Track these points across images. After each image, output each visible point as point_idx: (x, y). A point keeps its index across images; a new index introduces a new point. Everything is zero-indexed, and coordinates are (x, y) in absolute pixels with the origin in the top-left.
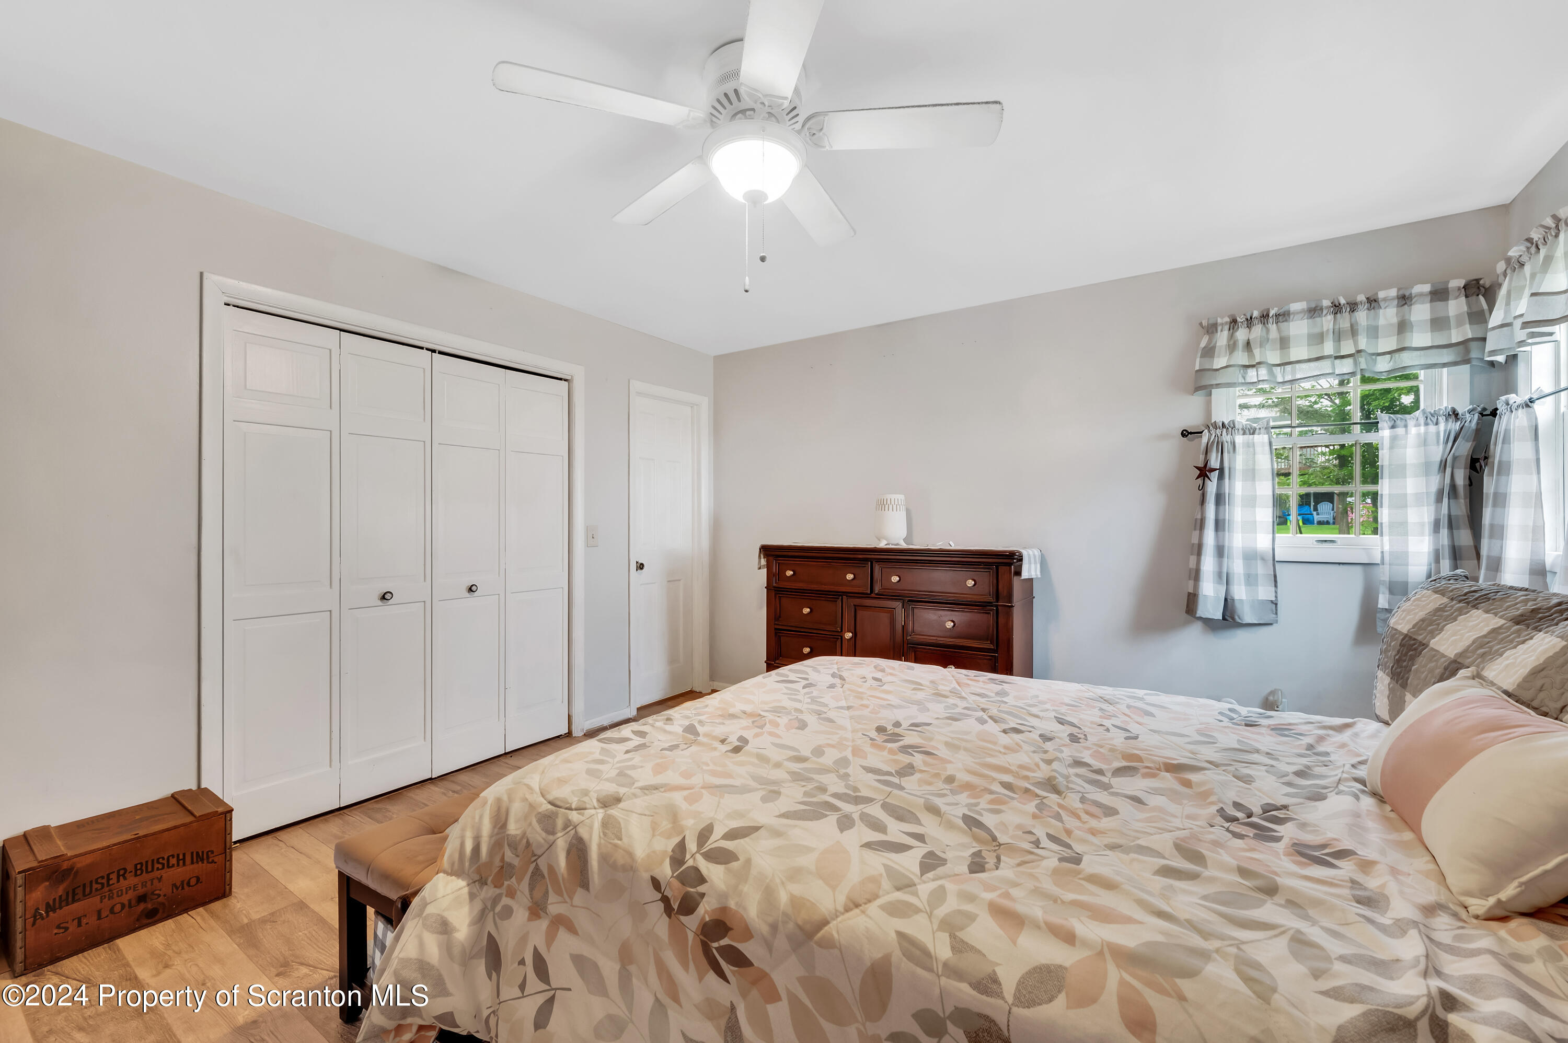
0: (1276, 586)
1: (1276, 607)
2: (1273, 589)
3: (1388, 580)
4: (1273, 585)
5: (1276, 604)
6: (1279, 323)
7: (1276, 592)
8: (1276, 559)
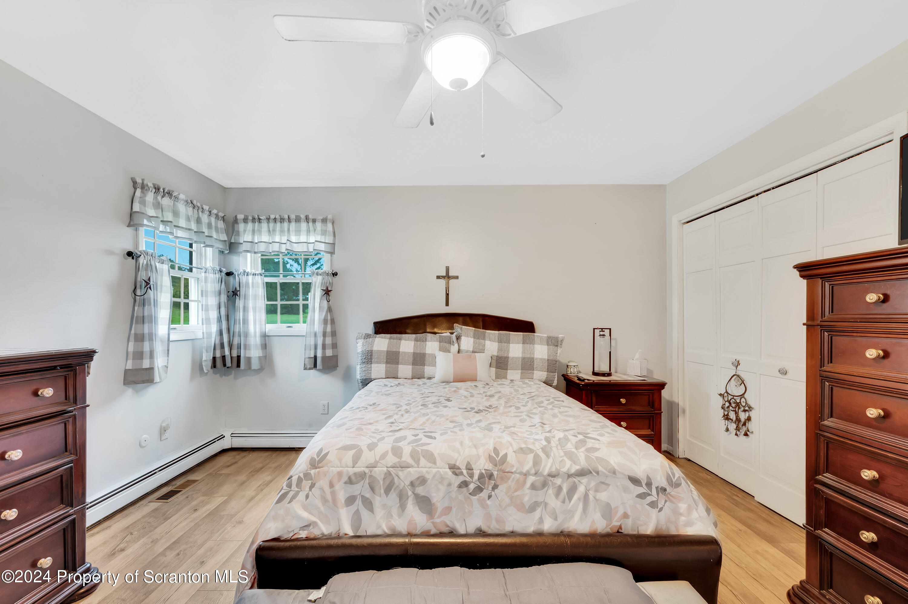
0: (168, 356)
1: (167, 369)
2: (166, 358)
3: (206, 346)
4: (167, 356)
5: (167, 367)
6: (175, 202)
7: (168, 360)
8: (171, 340)
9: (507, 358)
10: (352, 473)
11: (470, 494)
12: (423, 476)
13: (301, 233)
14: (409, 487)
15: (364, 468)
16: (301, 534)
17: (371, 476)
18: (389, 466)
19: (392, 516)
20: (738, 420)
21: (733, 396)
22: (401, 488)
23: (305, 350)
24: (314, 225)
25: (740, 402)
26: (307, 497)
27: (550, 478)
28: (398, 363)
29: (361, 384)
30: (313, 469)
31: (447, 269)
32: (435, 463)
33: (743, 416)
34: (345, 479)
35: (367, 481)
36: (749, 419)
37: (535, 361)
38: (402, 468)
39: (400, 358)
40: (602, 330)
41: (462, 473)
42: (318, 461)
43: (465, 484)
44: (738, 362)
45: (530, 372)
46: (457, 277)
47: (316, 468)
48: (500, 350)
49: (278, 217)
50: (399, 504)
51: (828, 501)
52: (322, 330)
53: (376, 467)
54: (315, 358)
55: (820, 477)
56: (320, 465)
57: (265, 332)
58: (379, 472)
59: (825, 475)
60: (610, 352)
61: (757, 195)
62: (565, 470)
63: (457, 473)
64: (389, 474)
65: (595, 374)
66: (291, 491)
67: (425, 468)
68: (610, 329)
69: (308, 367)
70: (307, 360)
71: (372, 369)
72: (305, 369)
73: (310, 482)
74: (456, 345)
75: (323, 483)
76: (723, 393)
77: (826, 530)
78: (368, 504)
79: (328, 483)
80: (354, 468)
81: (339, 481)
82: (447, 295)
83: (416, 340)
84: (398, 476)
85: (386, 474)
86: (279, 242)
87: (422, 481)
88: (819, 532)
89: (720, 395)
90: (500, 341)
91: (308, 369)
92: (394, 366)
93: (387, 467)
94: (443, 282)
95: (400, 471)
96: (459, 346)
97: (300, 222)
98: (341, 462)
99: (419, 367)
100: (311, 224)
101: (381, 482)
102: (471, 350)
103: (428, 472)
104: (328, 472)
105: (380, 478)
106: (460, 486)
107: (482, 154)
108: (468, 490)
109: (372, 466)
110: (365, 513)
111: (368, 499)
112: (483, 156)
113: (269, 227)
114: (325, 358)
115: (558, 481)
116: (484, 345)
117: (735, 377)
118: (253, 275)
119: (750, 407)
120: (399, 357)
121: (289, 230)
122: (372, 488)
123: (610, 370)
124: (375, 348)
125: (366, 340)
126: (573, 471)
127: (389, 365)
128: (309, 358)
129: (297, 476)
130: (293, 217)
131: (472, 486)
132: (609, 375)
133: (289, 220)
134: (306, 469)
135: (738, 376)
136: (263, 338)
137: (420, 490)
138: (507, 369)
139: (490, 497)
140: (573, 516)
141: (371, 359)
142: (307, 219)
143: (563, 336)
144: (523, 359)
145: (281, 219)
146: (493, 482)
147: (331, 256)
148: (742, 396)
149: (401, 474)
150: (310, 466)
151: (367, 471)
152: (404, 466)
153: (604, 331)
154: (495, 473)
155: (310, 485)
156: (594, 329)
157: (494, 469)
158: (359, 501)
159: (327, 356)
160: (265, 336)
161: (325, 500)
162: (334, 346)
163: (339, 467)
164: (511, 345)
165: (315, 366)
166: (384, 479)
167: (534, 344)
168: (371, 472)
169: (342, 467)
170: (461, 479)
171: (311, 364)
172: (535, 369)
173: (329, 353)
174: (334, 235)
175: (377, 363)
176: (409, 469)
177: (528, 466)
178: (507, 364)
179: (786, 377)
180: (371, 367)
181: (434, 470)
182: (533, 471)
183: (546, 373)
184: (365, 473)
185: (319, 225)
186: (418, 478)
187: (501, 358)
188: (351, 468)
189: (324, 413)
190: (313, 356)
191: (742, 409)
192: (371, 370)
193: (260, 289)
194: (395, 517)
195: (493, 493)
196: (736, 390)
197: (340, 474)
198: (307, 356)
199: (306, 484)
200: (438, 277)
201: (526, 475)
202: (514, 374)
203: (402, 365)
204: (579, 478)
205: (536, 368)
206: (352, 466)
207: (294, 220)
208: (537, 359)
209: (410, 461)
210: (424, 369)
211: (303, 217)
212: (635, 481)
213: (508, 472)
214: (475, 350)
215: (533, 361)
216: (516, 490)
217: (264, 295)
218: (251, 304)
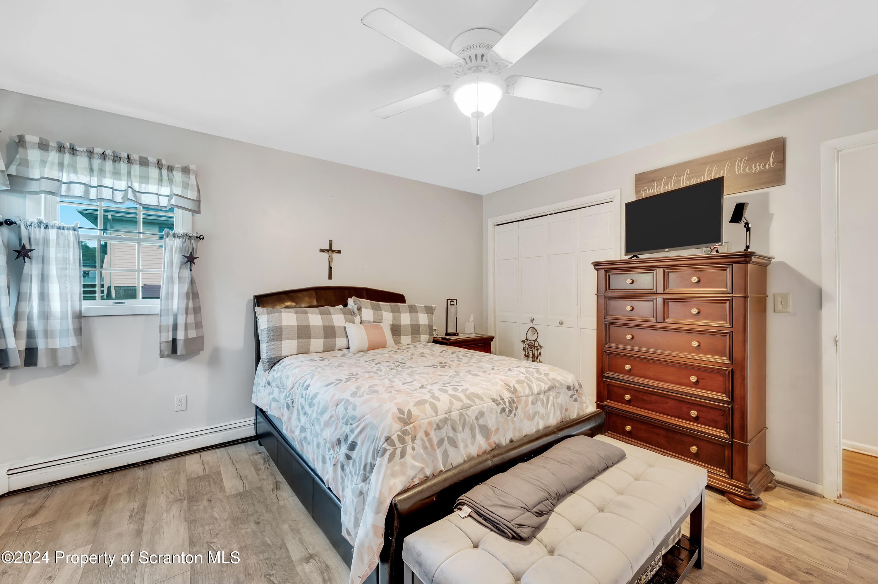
9: (400, 326)
10: (438, 420)
11: (507, 416)
12: (481, 411)
13: (150, 180)
14: (475, 421)
15: (444, 414)
16: (415, 482)
17: (451, 419)
18: (459, 409)
19: (468, 446)
20: (534, 356)
21: (531, 341)
22: (471, 423)
23: (160, 332)
24: (170, 173)
25: (534, 344)
26: (413, 449)
27: (538, 396)
28: (310, 337)
29: (267, 364)
30: (407, 425)
31: (331, 243)
32: (484, 400)
33: (536, 353)
34: (435, 426)
35: (449, 424)
36: (540, 354)
37: (420, 327)
38: (467, 408)
39: (312, 332)
40: (452, 300)
41: (500, 403)
42: (407, 418)
43: (503, 410)
44: (533, 319)
45: (418, 336)
46: (339, 252)
47: (409, 424)
48: (394, 319)
49: (109, 152)
50: (471, 435)
51: (609, 385)
52: (184, 306)
53: (451, 412)
54: (174, 341)
55: (605, 374)
56: (412, 421)
57: (80, 311)
58: (455, 414)
59: (607, 372)
60: (456, 318)
61: (545, 215)
62: (543, 389)
63: (498, 403)
64: (461, 415)
65: (447, 334)
66: (397, 448)
67: (480, 404)
68: (456, 300)
69: (166, 353)
70: (163, 345)
71: (283, 346)
72: (162, 356)
73: (410, 436)
74: (358, 317)
75: (421, 434)
76: (524, 340)
77: (608, 401)
78: (453, 443)
79: (424, 433)
80: (437, 417)
81: (432, 429)
82: (330, 268)
83: (321, 313)
84: (467, 415)
85: (459, 415)
86: (112, 188)
87: (481, 414)
88: (605, 403)
89: (523, 341)
90: (393, 312)
91: (165, 356)
92: (307, 341)
93: (458, 410)
94: (326, 255)
95: (467, 410)
96: (361, 317)
97: (148, 166)
98: (426, 415)
99: (330, 340)
100: (164, 172)
101: (458, 422)
102: (372, 320)
103: (483, 407)
104: (421, 424)
105: (457, 418)
106: (501, 413)
107: (479, 168)
108: (506, 414)
109: (449, 412)
110: (451, 451)
111: (451, 438)
112: (479, 170)
113: (91, 165)
114: (187, 341)
115: (541, 396)
116: (382, 315)
117: (531, 329)
118: (59, 228)
119: (541, 347)
120: (310, 331)
121: (129, 173)
122: (454, 429)
123: (456, 331)
124: (284, 323)
125: (270, 315)
126: (546, 389)
127: (301, 340)
128: (167, 342)
129: (396, 436)
130: (135, 157)
131: (507, 410)
132: (456, 334)
133: (129, 160)
134: (401, 427)
135: (534, 328)
136: (77, 320)
137: (481, 422)
138: (400, 336)
139: (515, 415)
140: (549, 417)
141: (281, 335)
142: (159, 165)
143: (435, 305)
144: (412, 326)
145: (114, 156)
146: (515, 405)
147: (192, 215)
148: (535, 340)
149: (469, 413)
150: (403, 424)
151: (447, 416)
152: (468, 407)
153: (453, 301)
154: (515, 399)
155: (411, 438)
156: (447, 300)
157: (513, 396)
158: (446, 442)
159: (189, 338)
160: (79, 317)
161: (425, 448)
162: (198, 325)
163: (426, 419)
164: (402, 314)
165: (174, 350)
166: (459, 419)
167: (418, 313)
168: (450, 416)
169: (429, 418)
170: (501, 407)
171: (168, 350)
172: (421, 334)
173: (192, 334)
174: (199, 191)
175: (288, 339)
176: (472, 408)
177: (527, 391)
178: (400, 331)
179: (562, 326)
180: (281, 344)
181: (486, 405)
182: (530, 393)
183: (428, 336)
184: (447, 418)
185: (178, 176)
186: (479, 413)
187: (395, 326)
188: (435, 417)
189: (181, 409)
190: (171, 340)
191: (536, 348)
192: (281, 347)
193: (71, 250)
194: (470, 446)
195: (516, 412)
196: (532, 338)
197: (430, 423)
198: (164, 339)
199: (408, 439)
200: (322, 250)
201: (527, 396)
202: (406, 339)
203: (314, 339)
204: (549, 392)
205: (421, 332)
206: (435, 415)
207: (138, 162)
208: (421, 325)
209: (469, 402)
210: (335, 341)
211: (152, 160)
212: (569, 388)
213: (519, 397)
214: (376, 320)
215: (419, 327)
216: (526, 408)
217: (80, 259)
218: (53, 270)
